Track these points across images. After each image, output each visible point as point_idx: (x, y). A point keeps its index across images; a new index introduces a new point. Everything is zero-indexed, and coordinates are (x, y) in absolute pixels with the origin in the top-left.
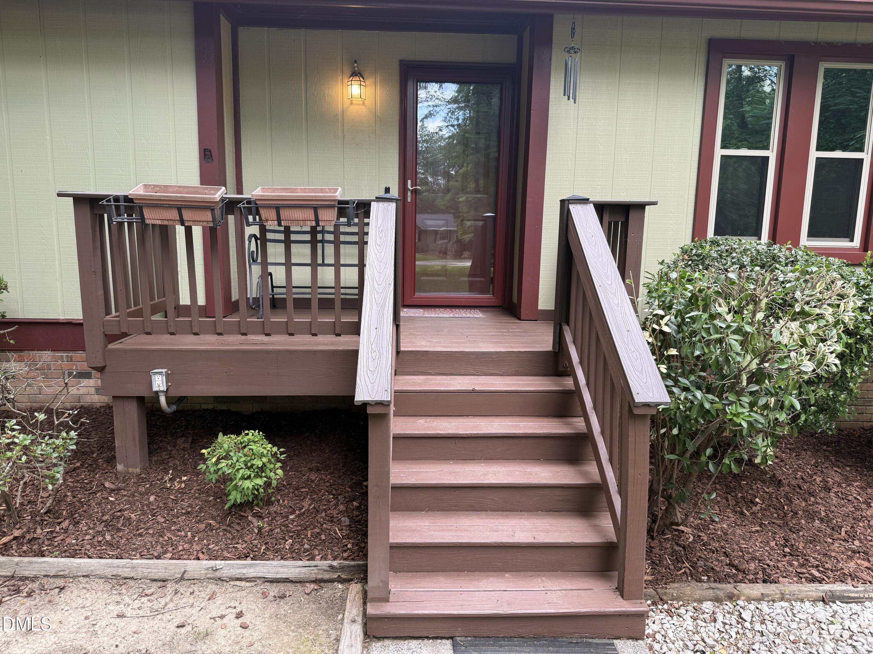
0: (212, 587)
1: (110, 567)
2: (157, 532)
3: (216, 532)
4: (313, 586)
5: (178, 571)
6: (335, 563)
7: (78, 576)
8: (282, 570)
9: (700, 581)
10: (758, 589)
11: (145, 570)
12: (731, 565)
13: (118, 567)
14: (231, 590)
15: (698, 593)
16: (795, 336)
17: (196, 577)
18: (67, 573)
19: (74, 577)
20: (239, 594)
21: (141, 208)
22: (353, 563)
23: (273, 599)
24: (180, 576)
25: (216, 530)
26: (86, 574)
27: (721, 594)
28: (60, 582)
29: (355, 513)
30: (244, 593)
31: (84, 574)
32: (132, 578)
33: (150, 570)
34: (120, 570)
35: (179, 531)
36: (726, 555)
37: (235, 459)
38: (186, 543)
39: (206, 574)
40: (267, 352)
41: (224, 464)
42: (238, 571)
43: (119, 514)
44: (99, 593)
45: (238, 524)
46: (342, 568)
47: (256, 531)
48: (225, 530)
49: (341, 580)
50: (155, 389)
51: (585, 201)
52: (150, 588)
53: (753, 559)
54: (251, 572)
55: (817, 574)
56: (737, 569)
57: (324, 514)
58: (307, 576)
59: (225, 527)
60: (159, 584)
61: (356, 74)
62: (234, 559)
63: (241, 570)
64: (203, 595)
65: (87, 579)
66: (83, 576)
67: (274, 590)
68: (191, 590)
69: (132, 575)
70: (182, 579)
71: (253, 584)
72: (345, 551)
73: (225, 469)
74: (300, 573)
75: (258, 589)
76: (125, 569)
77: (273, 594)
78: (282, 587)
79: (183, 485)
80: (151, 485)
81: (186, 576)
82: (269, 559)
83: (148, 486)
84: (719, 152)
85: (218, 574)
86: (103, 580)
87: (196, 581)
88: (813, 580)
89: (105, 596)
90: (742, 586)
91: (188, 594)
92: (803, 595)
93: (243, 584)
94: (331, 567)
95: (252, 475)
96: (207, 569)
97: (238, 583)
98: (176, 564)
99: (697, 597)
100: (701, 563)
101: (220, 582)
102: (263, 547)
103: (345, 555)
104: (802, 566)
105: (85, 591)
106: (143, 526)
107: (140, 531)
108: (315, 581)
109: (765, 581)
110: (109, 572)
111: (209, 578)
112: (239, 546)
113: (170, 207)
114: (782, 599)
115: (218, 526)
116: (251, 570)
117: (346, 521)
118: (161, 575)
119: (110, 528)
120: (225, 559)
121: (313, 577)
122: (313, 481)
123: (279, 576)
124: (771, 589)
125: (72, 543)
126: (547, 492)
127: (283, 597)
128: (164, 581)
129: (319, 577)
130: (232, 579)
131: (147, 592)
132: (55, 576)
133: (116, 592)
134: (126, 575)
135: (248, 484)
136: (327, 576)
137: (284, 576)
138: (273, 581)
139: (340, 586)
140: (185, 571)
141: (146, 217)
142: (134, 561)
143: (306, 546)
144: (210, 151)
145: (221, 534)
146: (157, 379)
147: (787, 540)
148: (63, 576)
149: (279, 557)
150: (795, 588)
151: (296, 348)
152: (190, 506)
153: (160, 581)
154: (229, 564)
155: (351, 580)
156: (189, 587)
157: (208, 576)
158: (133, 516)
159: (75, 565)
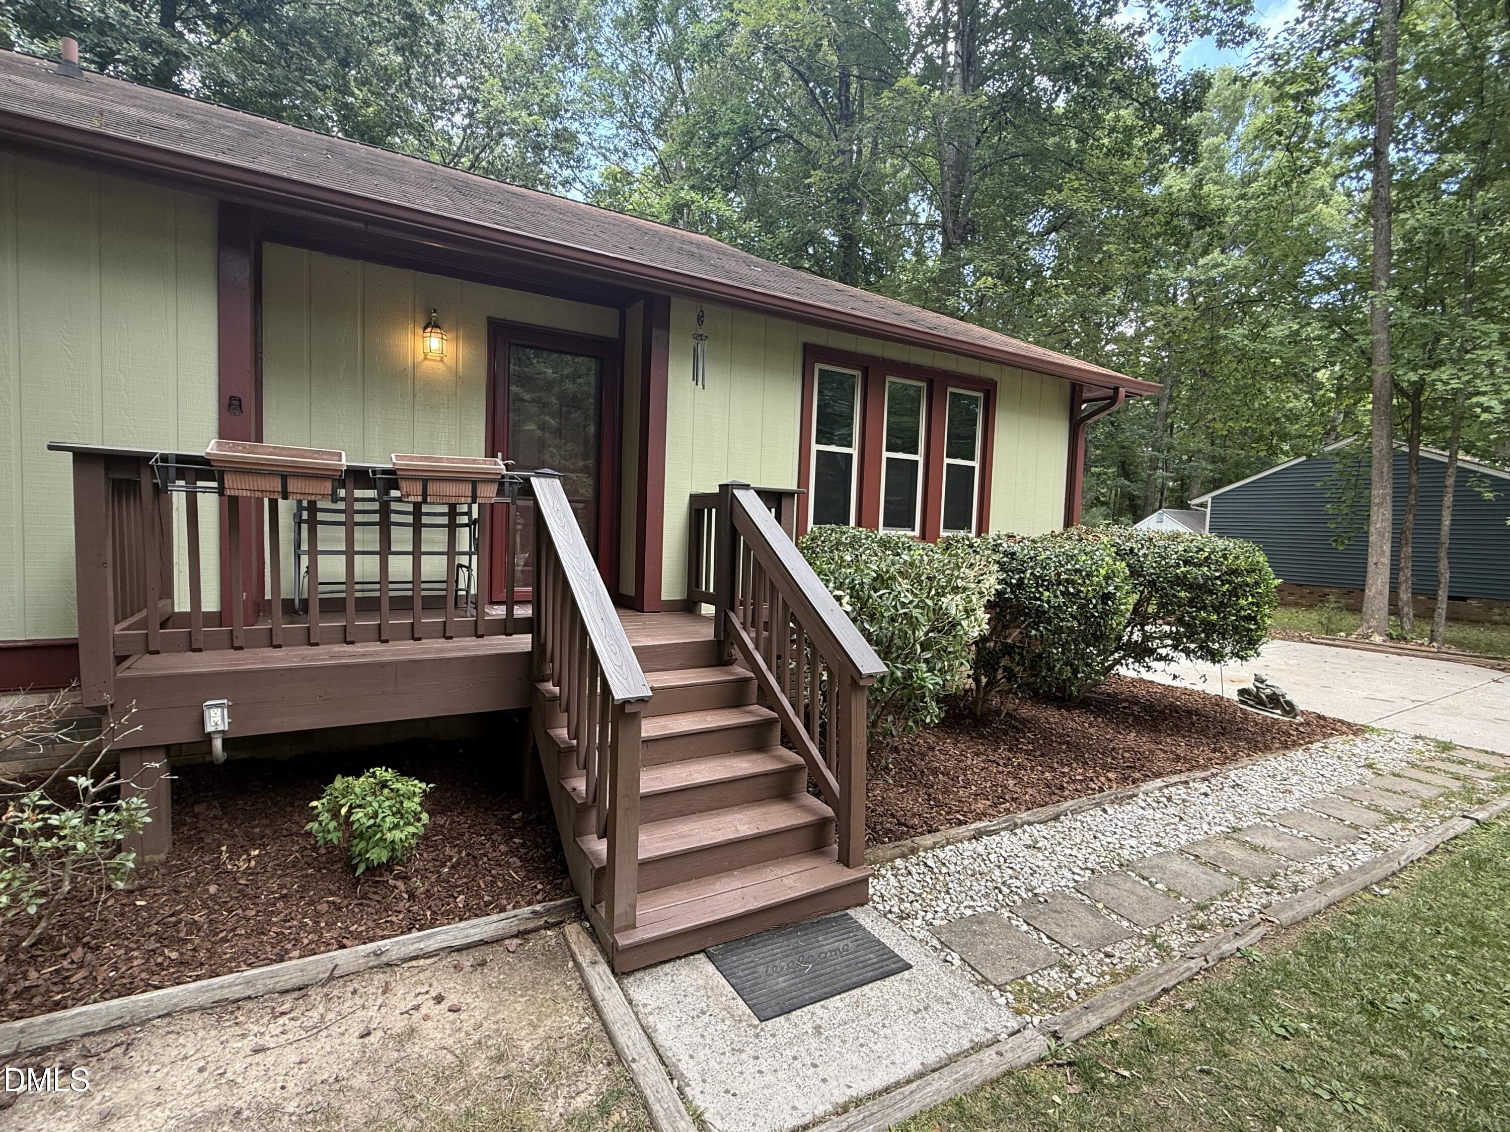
0: (379, 978)
1: (207, 991)
2: (252, 931)
3: (348, 910)
4: (516, 941)
5: (322, 969)
6: (538, 907)
7: (150, 1020)
8: (472, 931)
9: (883, 843)
10: (928, 840)
11: (268, 981)
12: (900, 824)
13: (222, 987)
14: (408, 974)
15: (889, 854)
16: (960, 607)
17: (352, 969)
18: (127, 1019)
19: (142, 1023)
20: (422, 976)
21: (222, 473)
22: (559, 902)
23: (471, 969)
24: (327, 974)
25: (347, 907)
26: (165, 1011)
27: (905, 850)
28: (120, 1036)
29: (523, 851)
30: (428, 974)
31: (161, 1013)
32: (249, 998)
33: (277, 979)
34: (227, 990)
35: (285, 921)
36: (893, 816)
37: (375, 805)
38: (309, 933)
39: (367, 963)
40: (383, 665)
41: (361, 814)
42: (412, 948)
43: (173, 919)
44: (201, 1033)
45: (375, 893)
46: (548, 911)
47: (406, 896)
48: (361, 904)
49: (548, 926)
50: (209, 728)
51: (746, 487)
52: (283, 1003)
53: (914, 815)
54: (432, 944)
55: (962, 818)
56: (907, 826)
57: (485, 859)
58: (507, 931)
59: (356, 902)
60: (296, 994)
61: (431, 324)
62: (396, 935)
63: (417, 946)
64: (371, 990)
65: (168, 1019)
66: (159, 1017)
67: (467, 960)
68: (351, 989)
69: (249, 992)
70: (331, 978)
71: (436, 959)
72: (537, 893)
73: (364, 820)
74: (496, 930)
75: (444, 962)
76: (234, 989)
77: (469, 964)
78: (477, 953)
79: (253, 863)
80: (197, 873)
81: (337, 973)
82: (442, 925)
83: (193, 874)
84: (815, 447)
85: (384, 959)
86: (198, 1014)
87: (352, 977)
88: (960, 823)
89: (213, 1033)
90: (917, 839)
91: (350, 995)
92: (961, 836)
93: (421, 962)
94: (535, 912)
95: (402, 823)
96: (368, 956)
97: (414, 963)
98: (318, 961)
99: (888, 857)
100: (879, 827)
101: (388, 970)
102: (429, 913)
103: (539, 897)
104: (948, 813)
105: (173, 1036)
106: (222, 927)
107: (222, 935)
108: (519, 935)
109: (929, 832)
110: (205, 999)
111: (372, 968)
112: (394, 919)
113: (272, 474)
114: (948, 843)
115: (346, 902)
116: (431, 941)
117: (515, 861)
118: (297, 981)
119: (166, 942)
120: (383, 938)
121: (514, 930)
122: (443, 826)
123: (469, 940)
124: (937, 837)
125: (111, 978)
126: (751, 781)
127: (483, 964)
128: (300, 989)
129: (522, 928)
130: (406, 960)
131: (279, 1010)
132: (102, 1032)
133: (229, 1024)
134: (237, 996)
135: (398, 835)
136: (531, 925)
137: (477, 938)
138: (460, 949)
139: (549, 933)
140: (336, 966)
141: (226, 486)
142: (245, 974)
143: (486, 898)
144: (240, 400)
145: (356, 910)
146: (212, 714)
147: (929, 795)
148: (121, 1027)
149: (457, 919)
150: (953, 832)
151: (417, 657)
152: (281, 887)
153: (294, 990)
154: (397, 942)
155: (562, 922)
156: (345, 986)
157: (370, 964)
158: (196, 917)
159: (141, 1004)
